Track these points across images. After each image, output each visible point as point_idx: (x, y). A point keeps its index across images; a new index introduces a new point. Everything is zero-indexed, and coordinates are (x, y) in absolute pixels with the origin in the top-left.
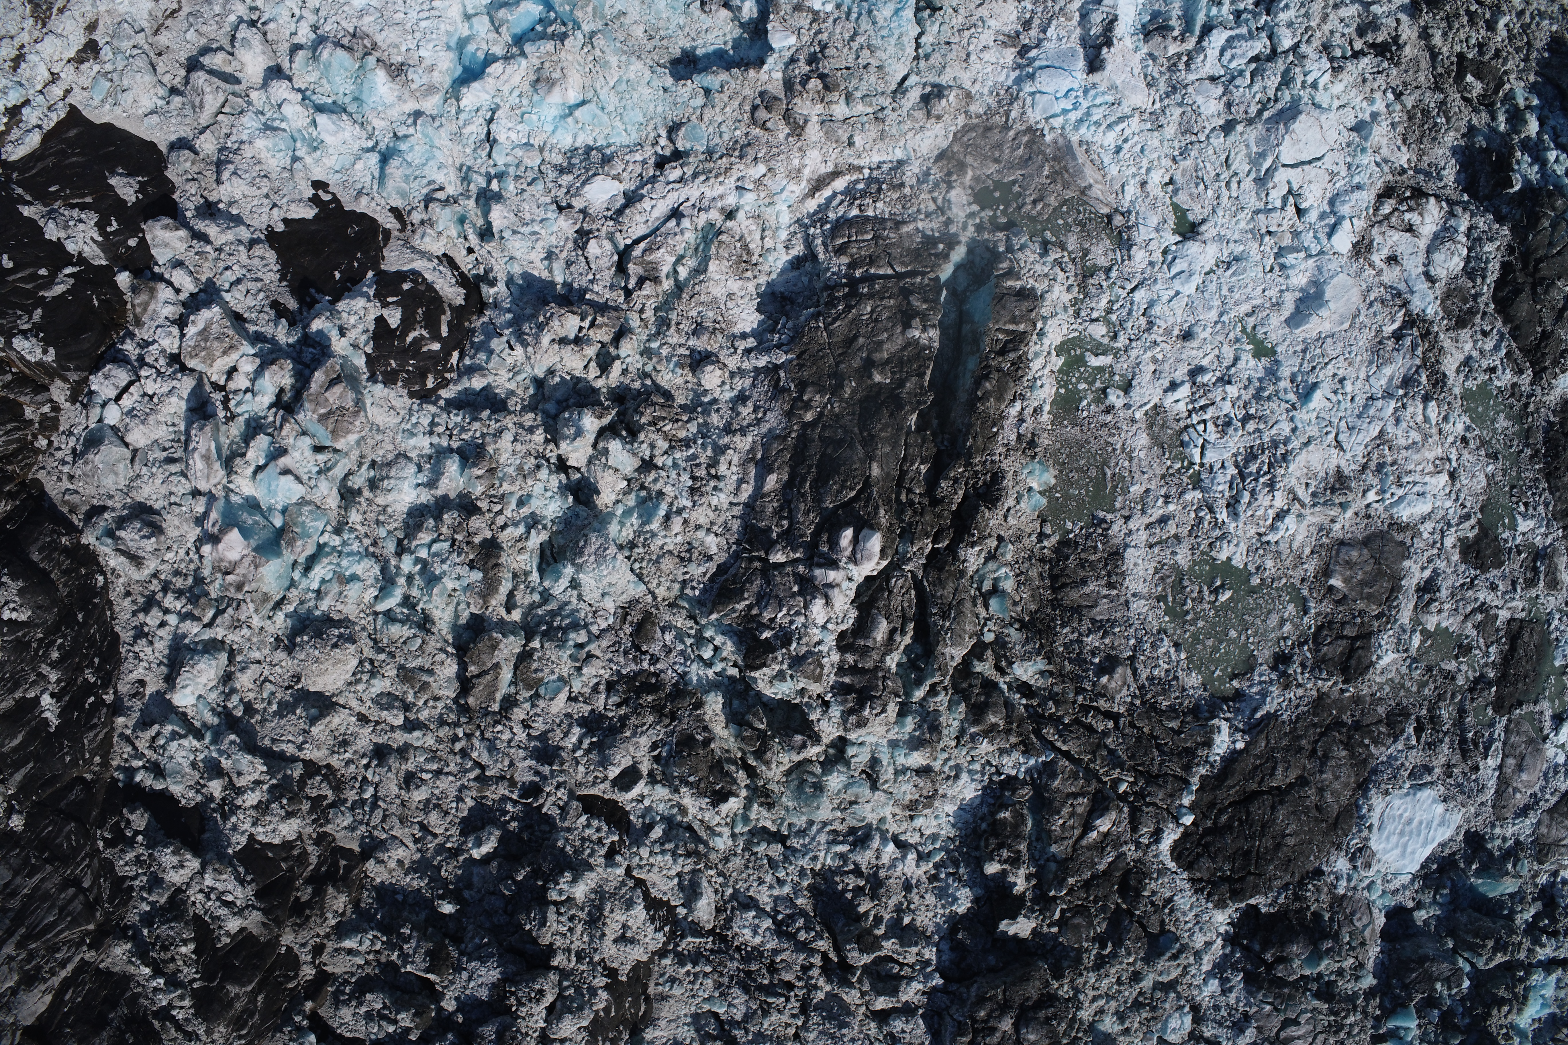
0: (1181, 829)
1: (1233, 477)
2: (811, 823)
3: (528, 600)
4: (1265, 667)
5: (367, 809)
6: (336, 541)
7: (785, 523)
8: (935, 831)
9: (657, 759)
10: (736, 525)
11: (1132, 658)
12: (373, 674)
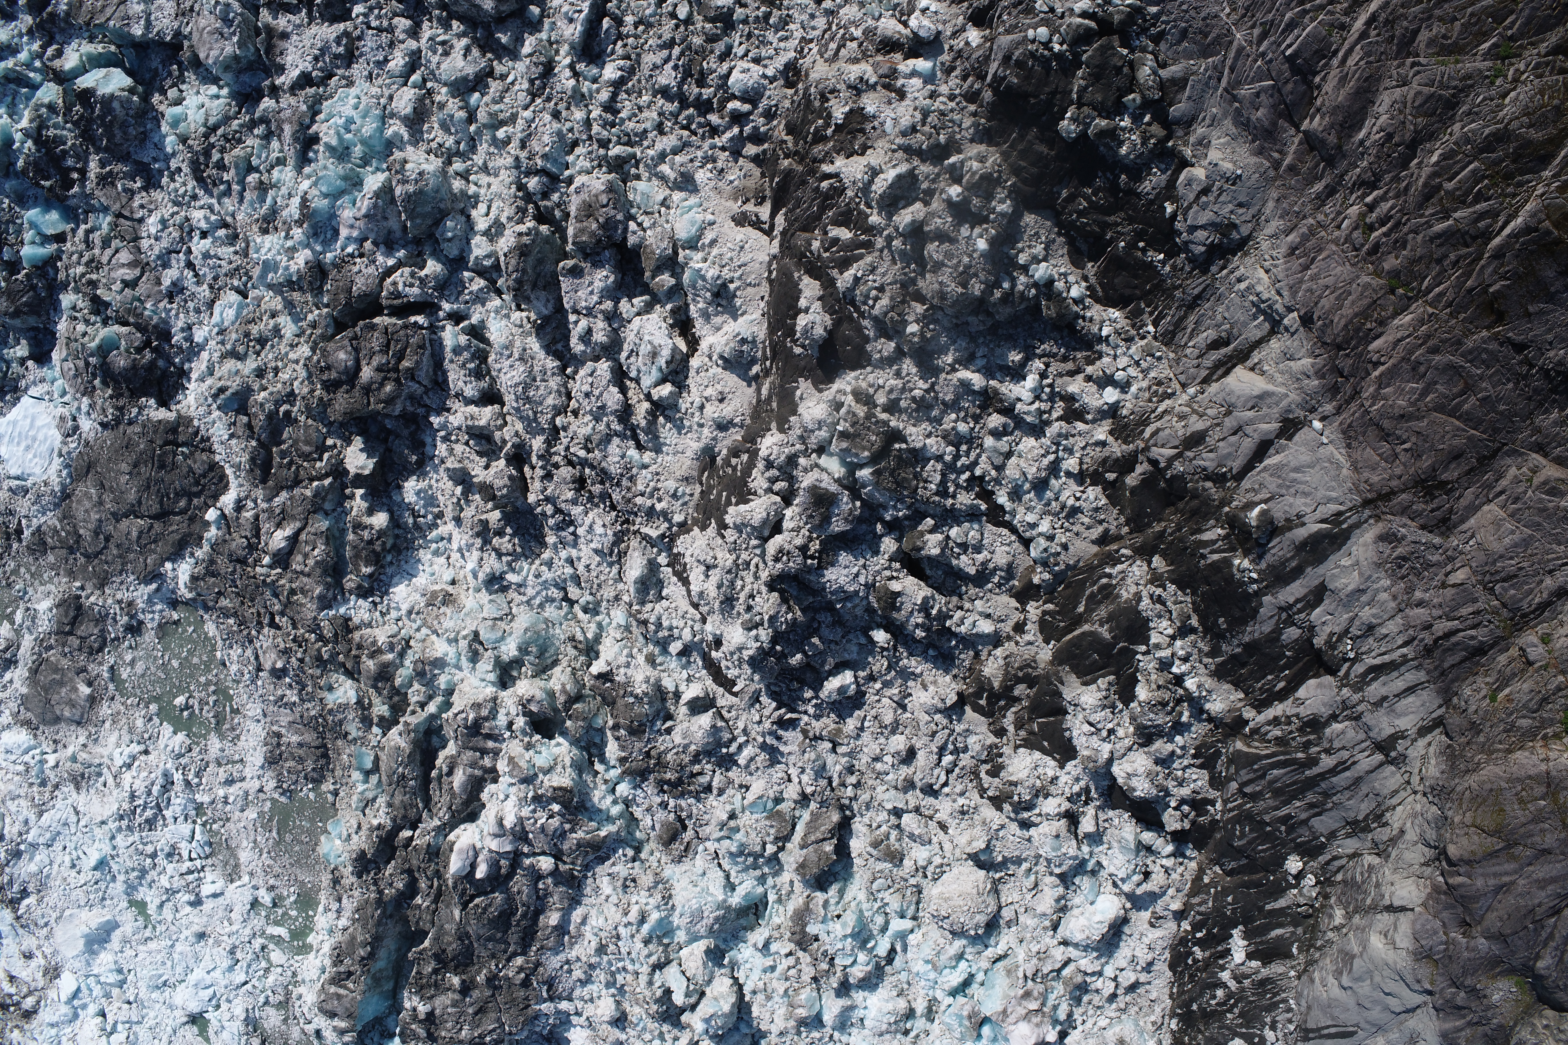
0: (218, 505)
1: (167, 808)
2: (541, 606)
3: (779, 880)
4: (149, 626)
5: (951, 747)
6: (939, 995)
7: (541, 886)
8: (436, 559)
9: (669, 717)
10: (588, 890)
11: (259, 669)
12: (925, 868)
